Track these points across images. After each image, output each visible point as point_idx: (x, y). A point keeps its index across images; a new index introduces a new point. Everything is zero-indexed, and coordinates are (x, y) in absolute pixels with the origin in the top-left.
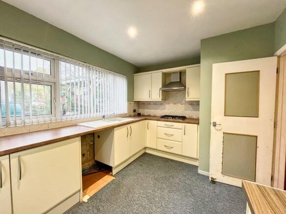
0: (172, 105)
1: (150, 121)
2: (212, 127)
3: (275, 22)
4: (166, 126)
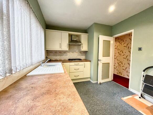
2: (99, 62)
3: (112, 26)
4: (75, 65)
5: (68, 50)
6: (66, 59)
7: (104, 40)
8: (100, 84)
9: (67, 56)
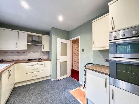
0: (32, 53)
1: (19, 64)
2: (57, 61)
3: (69, 32)
4: (33, 65)
5: (27, 50)
6: (25, 59)
7: (61, 42)
8: (58, 81)
9: (27, 56)
